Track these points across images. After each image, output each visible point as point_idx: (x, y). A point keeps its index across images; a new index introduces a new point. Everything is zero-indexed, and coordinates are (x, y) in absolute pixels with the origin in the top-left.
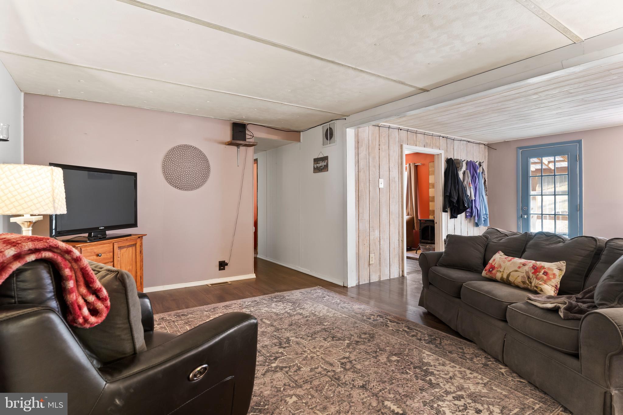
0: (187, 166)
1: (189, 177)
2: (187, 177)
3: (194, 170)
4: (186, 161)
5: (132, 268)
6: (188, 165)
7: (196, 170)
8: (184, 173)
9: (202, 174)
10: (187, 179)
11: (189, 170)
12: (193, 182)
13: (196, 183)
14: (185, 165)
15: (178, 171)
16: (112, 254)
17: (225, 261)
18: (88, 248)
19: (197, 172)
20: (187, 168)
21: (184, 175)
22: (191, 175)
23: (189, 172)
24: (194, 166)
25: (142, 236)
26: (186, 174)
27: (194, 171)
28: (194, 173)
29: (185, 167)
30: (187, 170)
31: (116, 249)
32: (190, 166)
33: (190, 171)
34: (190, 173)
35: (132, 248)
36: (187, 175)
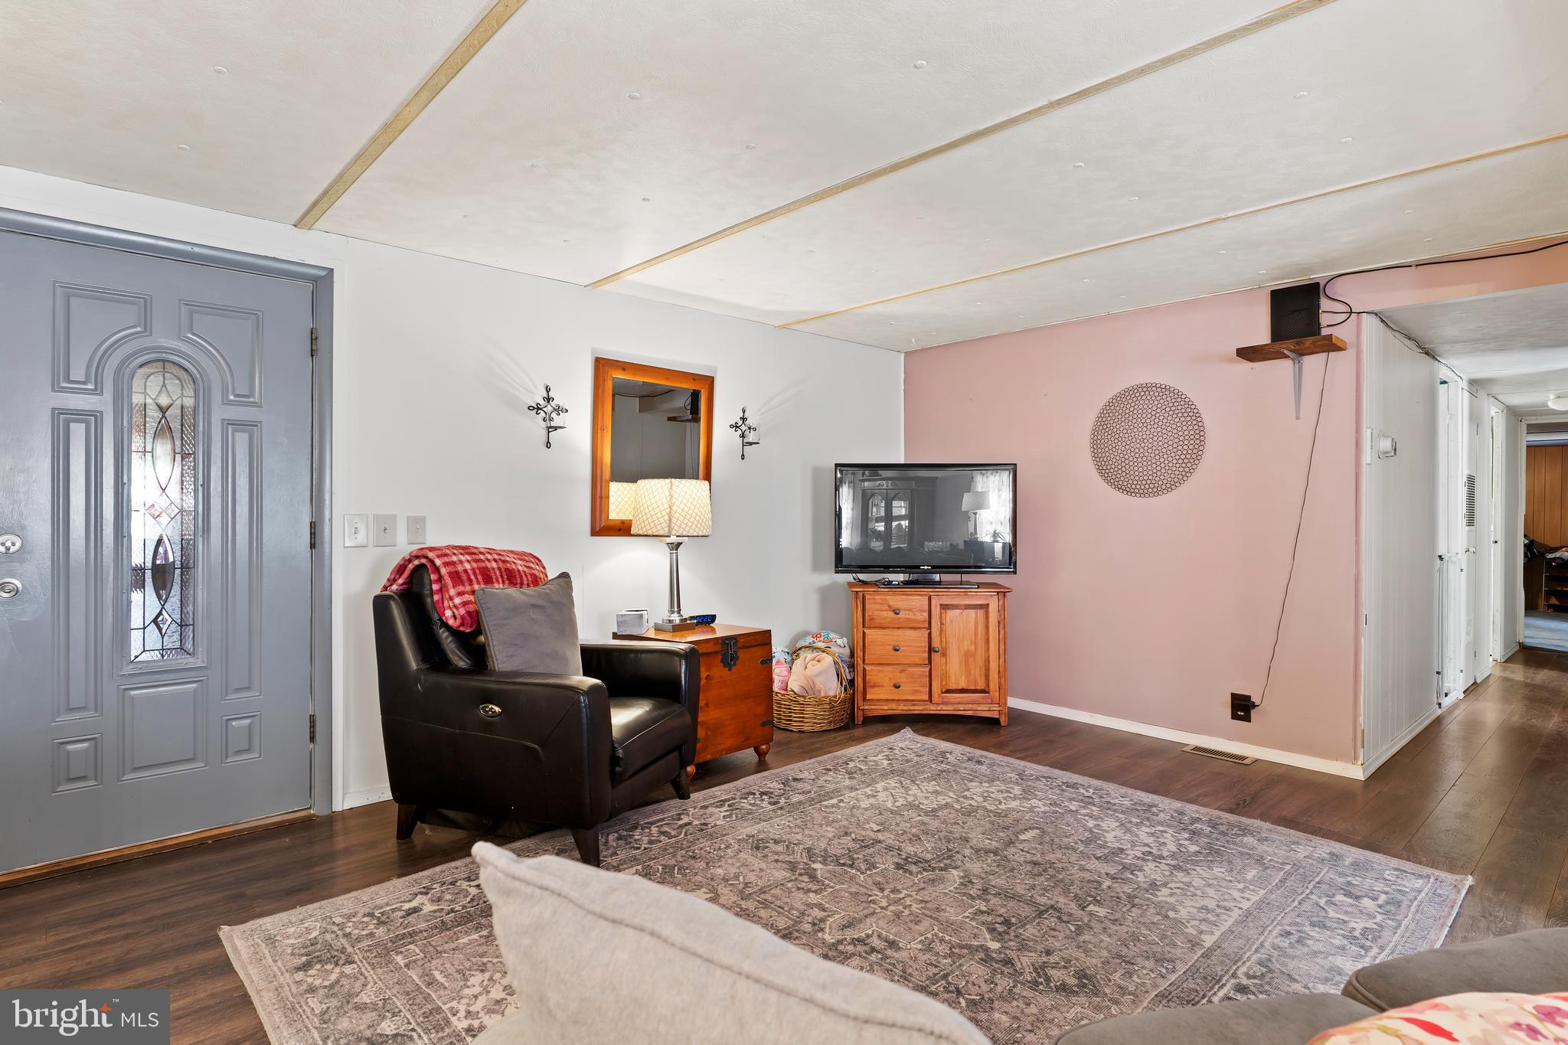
0: (1136, 436)
1: (1145, 463)
2: (1140, 464)
3: (1156, 443)
4: (1136, 425)
5: (976, 649)
6: (1141, 434)
7: (1160, 444)
8: (1133, 454)
9: (1179, 453)
10: (1141, 470)
11: (1143, 445)
12: (1155, 475)
13: (1162, 477)
14: (1133, 434)
15: (1119, 451)
16: (926, 615)
17: (1250, 697)
18: (876, 597)
19: (1164, 450)
20: (1138, 441)
21: (1131, 459)
22: (1149, 458)
23: (1142, 450)
24: (1155, 434)
25: (1005, 592)
26: (1137, 455)
27: (1154, 448)
28: (1157, 452)
29: (1134, 440)
30: (1138, 446)
31: (936, 608)
32: (1144, 437)
33: (1146, 448)
34: (1146, 454)
35: (977, 613)
36: (1140, 460)
